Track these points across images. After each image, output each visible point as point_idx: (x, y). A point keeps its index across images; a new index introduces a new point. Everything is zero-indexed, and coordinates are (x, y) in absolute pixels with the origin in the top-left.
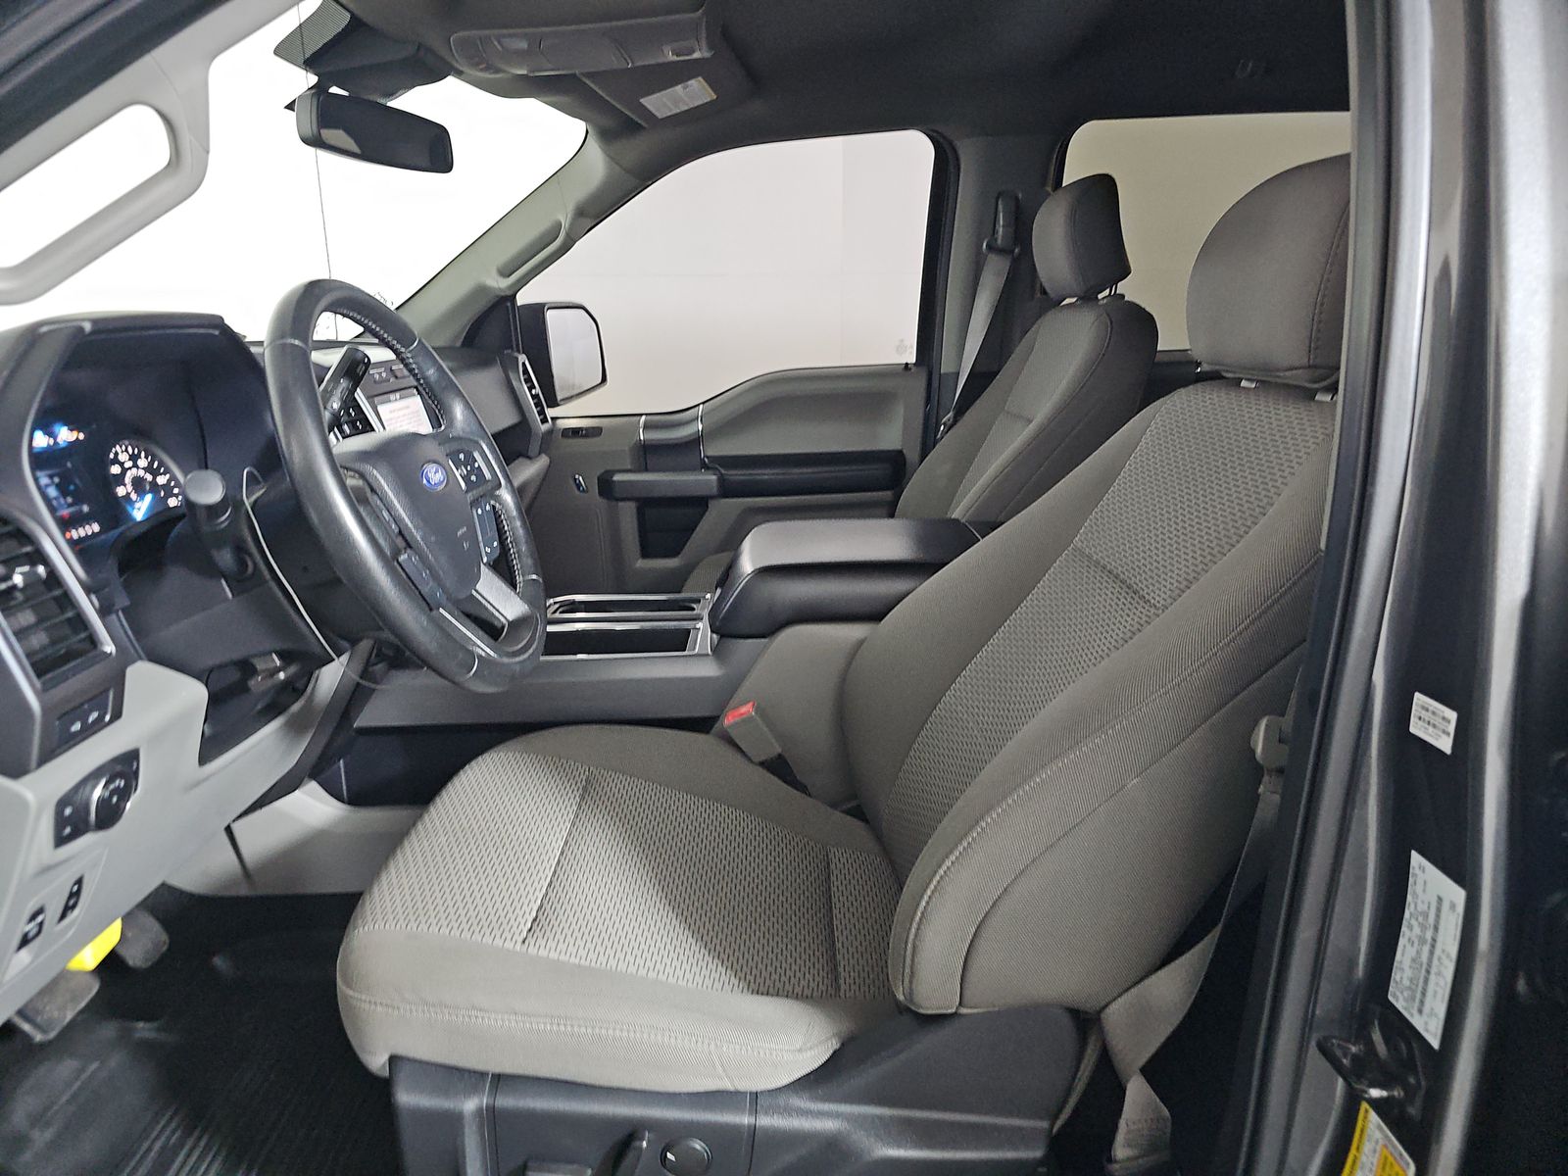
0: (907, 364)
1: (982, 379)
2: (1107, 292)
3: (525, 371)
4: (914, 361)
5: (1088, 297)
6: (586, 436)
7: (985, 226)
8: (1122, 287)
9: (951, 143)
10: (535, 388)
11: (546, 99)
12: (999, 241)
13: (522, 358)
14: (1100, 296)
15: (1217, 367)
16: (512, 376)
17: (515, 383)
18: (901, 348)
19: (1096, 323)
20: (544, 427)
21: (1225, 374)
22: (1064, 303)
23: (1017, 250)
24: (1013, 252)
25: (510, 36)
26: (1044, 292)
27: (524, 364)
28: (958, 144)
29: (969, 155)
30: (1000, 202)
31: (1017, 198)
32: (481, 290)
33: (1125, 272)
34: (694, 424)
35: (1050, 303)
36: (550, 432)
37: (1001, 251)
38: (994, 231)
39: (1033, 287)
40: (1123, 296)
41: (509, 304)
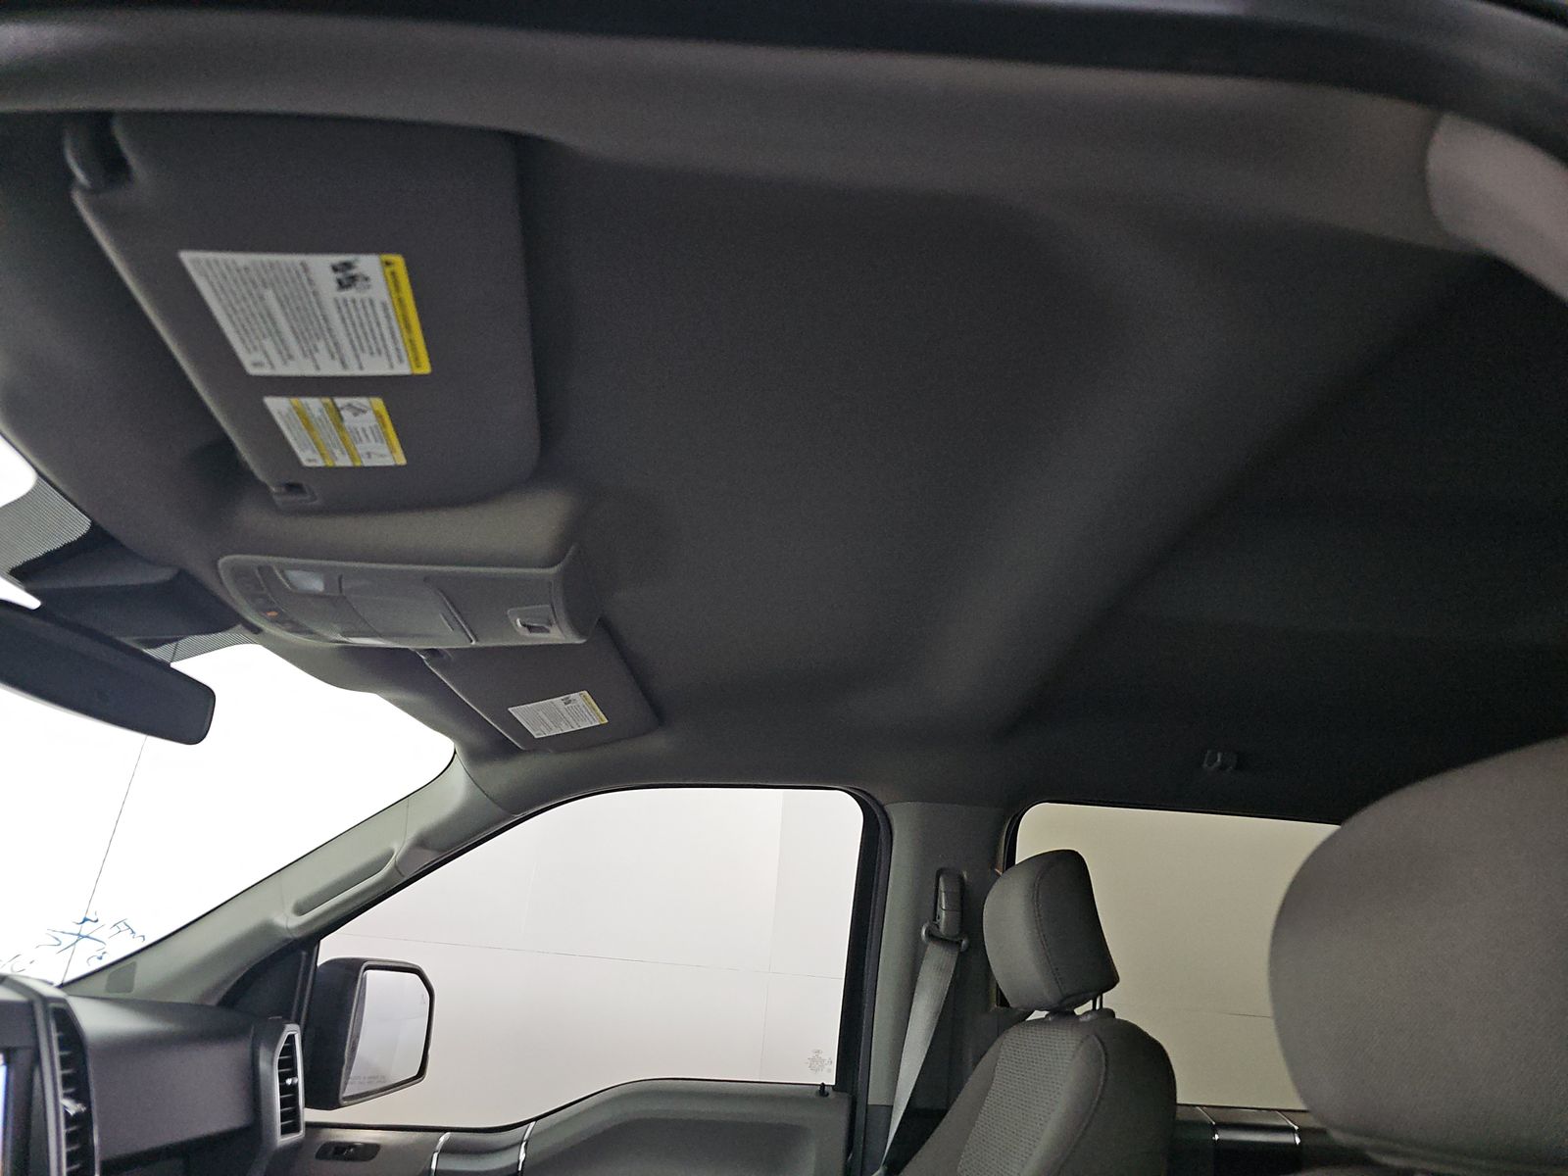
0: (823, 1085)
1: (923, 1118)
2: (1089, 1006)
3: (289, 1049)
4: (833, 1083)
5: (1062, 1012)
6: (351, 1158)
7: (923, 910)
8: (1109, 999)
9: (882, 807)
10: (294, 1074)
11: (391, 695)
12: (942, 927)
13: (293, 1029)
14: (1078, 1011)
15: (1366, 1142)
16: (263, 1053)
17: (263, 1065)
18: (815, 1062)
19: (1081, 1049)
20: (282, 1140)
21: (1376, 1157)
22: (1029, 1019)
23: (964, 942)
24: (959, 944)
25: (304, 568)
26: (1003, 1001)
27: (291, 1038)
28: (889, 808)
29: (903, 821)
30: (941, 879)
31: (962, 878)
32: (267, 929)
33: (1110, 980)
34: (514, 1152)
35: (1011, 1016)
36: (296, 1148)
37: (943, 941)
38: (935, 916)
39: (987, 996)
40: (1111, 1013)
41: (304, 953)
